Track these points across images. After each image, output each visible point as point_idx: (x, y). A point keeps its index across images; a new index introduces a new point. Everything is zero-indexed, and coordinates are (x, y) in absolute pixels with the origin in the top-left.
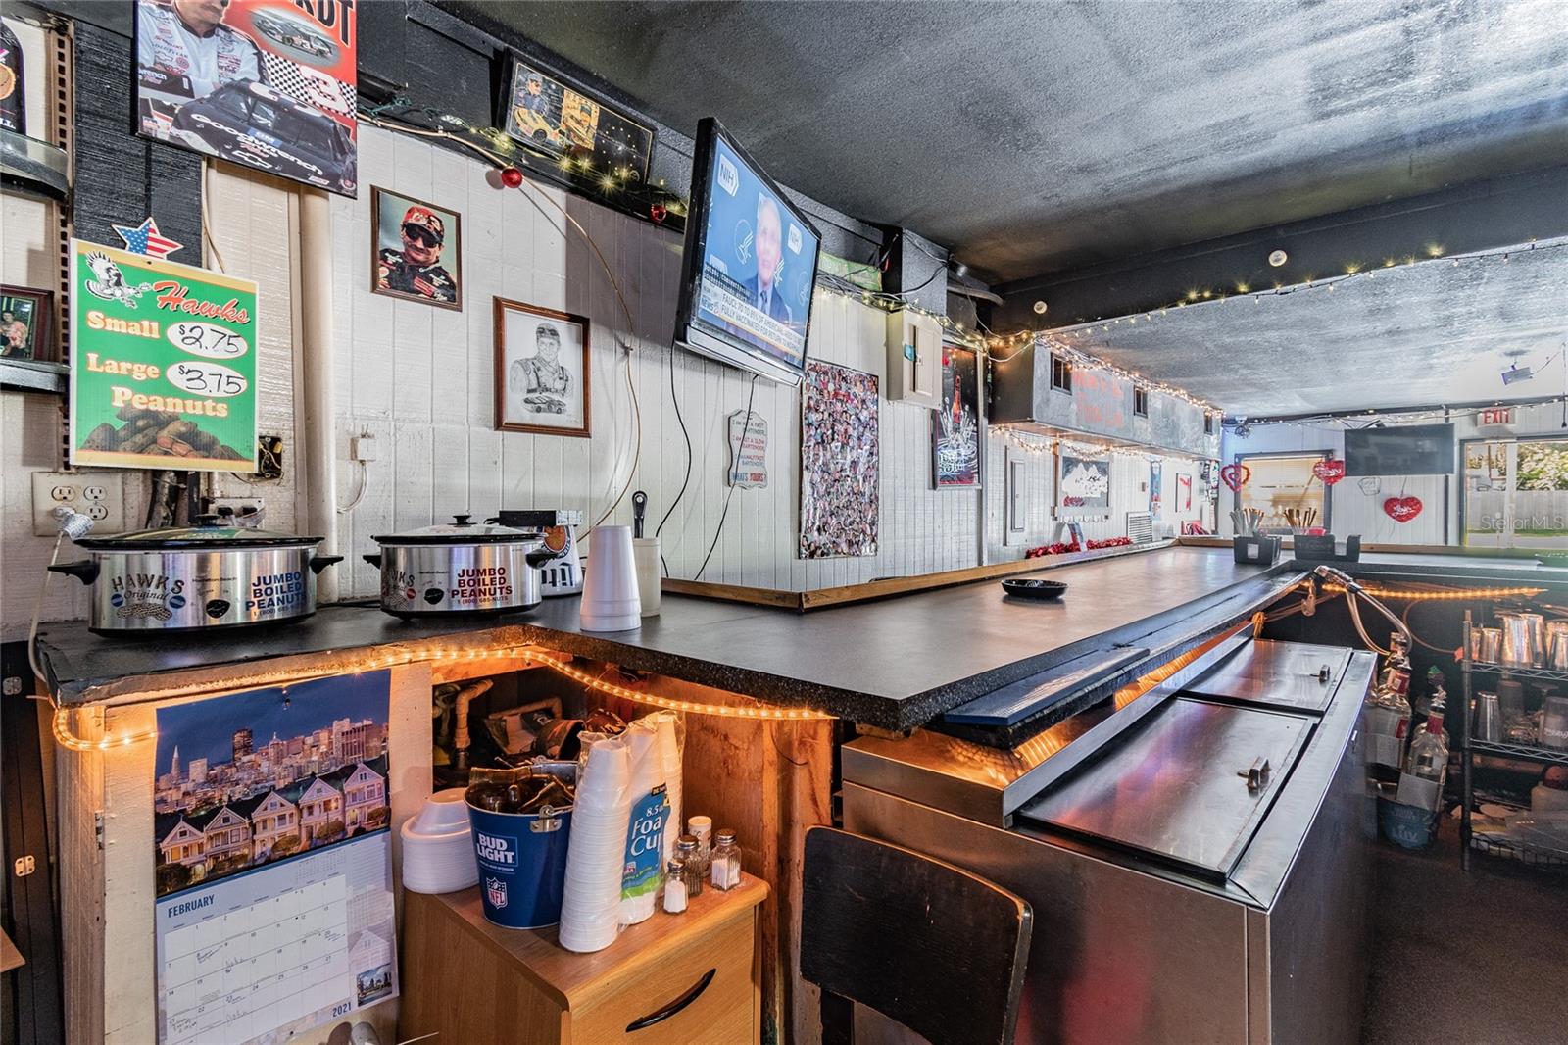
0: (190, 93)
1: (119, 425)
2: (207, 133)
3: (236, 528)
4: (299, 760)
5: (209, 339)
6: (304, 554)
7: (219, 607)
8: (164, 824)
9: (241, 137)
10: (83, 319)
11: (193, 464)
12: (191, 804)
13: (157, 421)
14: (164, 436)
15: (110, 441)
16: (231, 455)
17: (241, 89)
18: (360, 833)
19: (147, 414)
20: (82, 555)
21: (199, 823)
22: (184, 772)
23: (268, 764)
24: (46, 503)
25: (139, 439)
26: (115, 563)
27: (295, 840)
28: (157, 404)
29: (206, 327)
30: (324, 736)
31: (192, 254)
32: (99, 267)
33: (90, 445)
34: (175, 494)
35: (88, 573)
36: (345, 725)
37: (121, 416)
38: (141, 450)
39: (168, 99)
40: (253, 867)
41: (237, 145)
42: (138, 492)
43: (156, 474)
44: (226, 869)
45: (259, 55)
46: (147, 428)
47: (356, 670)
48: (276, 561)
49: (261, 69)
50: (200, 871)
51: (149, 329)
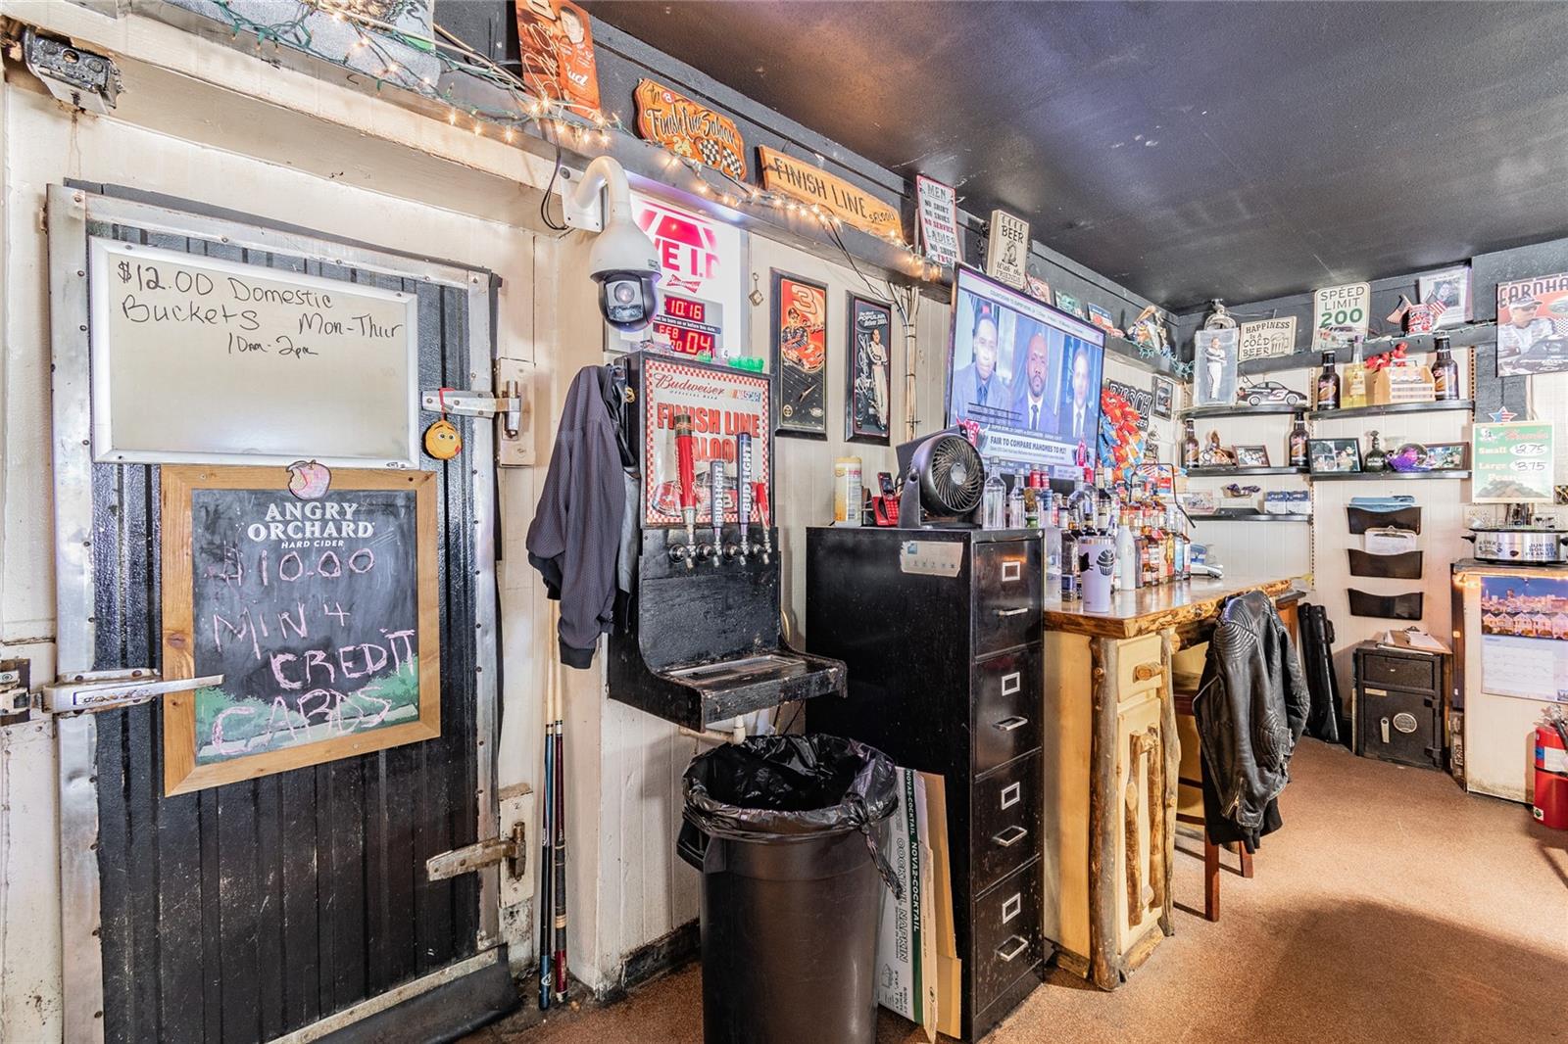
0: (1519, 353)
1: (1490, 487)
2: (1527, 366)
3: (1540, 526)
4: (1532, 605)
5: (1529, 448)
6: (1558, 537)
7: (1514, 553)
8: (1484, 612)
9: (1543, 362)
10: (1477, 451)
11: (1522, 500)
12: (1493, 609)
13: (1507, 484)
14: (1508, 490)
15: (1486, 493)
16: (1541, 496)
17: (1544, 341)
18: (1559, 638)
19: (1501, 482)
20: (1472, 533)
21: (1496, 615)
22: (1490, 599)
23: (1519, 602)
24: (1467, 516)
25: (1498, 492)
26: (1481, 536)
27: (1531, 632)
28: (1505, 478)
29: (1527, 444)
30: (1543, 599)
31: (1522, 416)
32: (1483, 432)
33: (1480, 495)
34: (1517, 513)
35: (1473, 539)
36: (1553, 597)
37: (1491, 484)
38: (1499, 496)
39: (1509, 360)
40: (1514, 635)
41: (1541, 365)
42: (1502, 512)
43: (1509, 505)
44: (1504, 633)
45: (1553, 323)
46: (1501, 487)
47: (1558, 578)
48: (1545, 539)
49: (1553, 328)
50: (1495, 630)
51: (1503, 450)
